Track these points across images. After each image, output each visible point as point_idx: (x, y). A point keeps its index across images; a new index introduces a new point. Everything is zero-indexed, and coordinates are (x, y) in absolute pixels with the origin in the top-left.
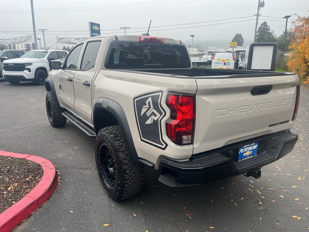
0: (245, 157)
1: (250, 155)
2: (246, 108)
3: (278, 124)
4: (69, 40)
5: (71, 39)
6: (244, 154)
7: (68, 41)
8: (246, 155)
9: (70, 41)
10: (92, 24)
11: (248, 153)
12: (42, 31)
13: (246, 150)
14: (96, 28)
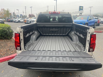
10: (80, 7)
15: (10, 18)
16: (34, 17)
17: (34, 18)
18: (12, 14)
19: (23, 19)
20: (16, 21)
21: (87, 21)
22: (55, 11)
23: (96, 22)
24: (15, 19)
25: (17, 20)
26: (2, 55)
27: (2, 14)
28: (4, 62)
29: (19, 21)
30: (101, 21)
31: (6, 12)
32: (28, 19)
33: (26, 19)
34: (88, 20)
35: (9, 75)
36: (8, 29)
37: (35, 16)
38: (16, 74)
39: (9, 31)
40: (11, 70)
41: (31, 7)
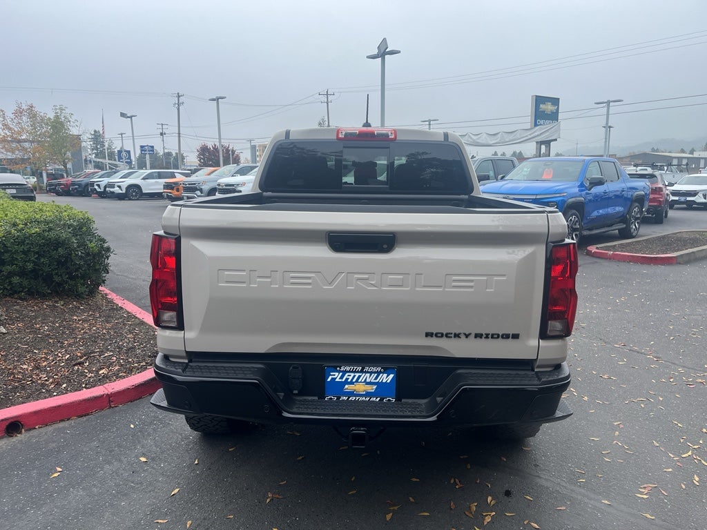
0: (351, 394)
1: (368, 394)
2: (310, 278)
3: (467, 336)
4: (475, 138)
5: (479, 136)
6: (346, 386)
7: (474, 140)
8: (355, 390)
9: (478, 141)
10: (539, 100)
11: (360, 388)
12: (427, 123)
13: (351, 378)
14: (549, 107)
15: (69, 166)
16: (236, 161)
17: (232, 167)
18: (87, 144)
19: (160, 176)
20: (116, 190)
21: (577, 190)
22: (367, 124)
23: (640, 200)
24: (109, 175)
25: (120, 181)
26: (43, 385)
27: (19, 141)
28: (61, 425)
29: (130, 187)
30: (675, 193)
31: (46, 129)
32: (193, 178)
33: (179, 178)
34: (582, 185)
35: (95, 490)
36: (75, 235)
37: (242, 160)
38: (141, 483)
39: (82, 245)
40: (109, 463)
41: (217, 99)
